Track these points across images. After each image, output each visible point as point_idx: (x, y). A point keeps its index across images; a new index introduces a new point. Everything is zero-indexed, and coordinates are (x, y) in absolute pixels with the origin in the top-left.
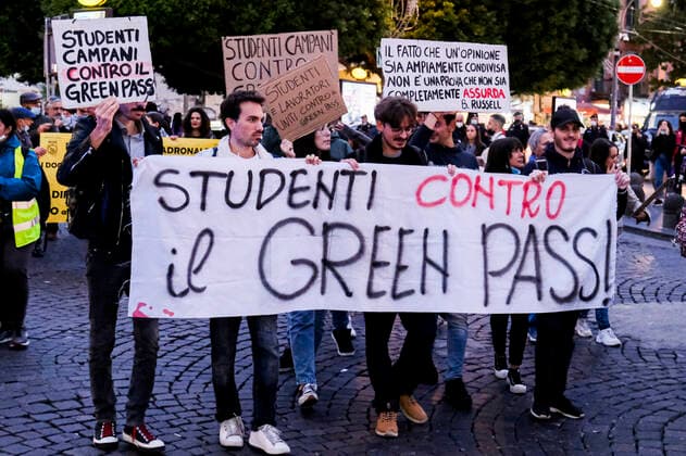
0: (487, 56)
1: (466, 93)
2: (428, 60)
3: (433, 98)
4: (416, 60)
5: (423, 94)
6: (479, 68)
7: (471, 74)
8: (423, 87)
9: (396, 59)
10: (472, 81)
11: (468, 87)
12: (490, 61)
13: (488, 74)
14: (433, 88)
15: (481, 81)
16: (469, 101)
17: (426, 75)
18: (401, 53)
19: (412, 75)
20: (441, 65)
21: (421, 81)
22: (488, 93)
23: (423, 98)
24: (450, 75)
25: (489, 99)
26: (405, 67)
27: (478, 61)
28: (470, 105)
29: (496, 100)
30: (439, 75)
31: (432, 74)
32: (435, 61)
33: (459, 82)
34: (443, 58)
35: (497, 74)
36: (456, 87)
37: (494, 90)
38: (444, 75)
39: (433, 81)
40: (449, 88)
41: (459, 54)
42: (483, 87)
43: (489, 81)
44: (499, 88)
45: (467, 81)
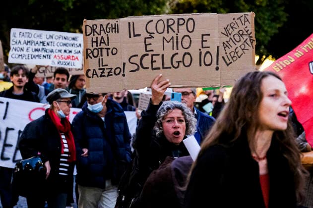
0: (70, 39)
1: (55, 57)
2: (36, 40)
3: (35, 58)
4: (29, 39)
5: (30, 56)
6: (65, 45)
7: (60, 48)
8: (30, 53)
9: (18, 38)
10: (60, 51)
11: (57, 54)
12: (73, 42)
13: (70, 48)
14: (36, 53)
15: (65, 51)
16: (56, 61)
17: (34, 47)
18: (21, 36)
19: (25, 47)
20: (43, 43)
21: (30, 50)
22: (68, 58)
23: (30, 58)
24: (47, 47)
25: (68, 61)
26: (22, 42)
27: (65, 41)
28: (56, 62)
29: (73, 61)
30: (41, 47)
31: (37, 47)
32: (39, 40)
33: (52, 51)
34: (44, 39)
35: (76, 49)
36: (50, 54)
37: (73, 56)
38: (44, 47)
39: (36, 50)
40: (45, 54)
41: (54, 37)
42: (66, 55)
43: (70, 52)
44: (76, 55)
45: (57, 51)
